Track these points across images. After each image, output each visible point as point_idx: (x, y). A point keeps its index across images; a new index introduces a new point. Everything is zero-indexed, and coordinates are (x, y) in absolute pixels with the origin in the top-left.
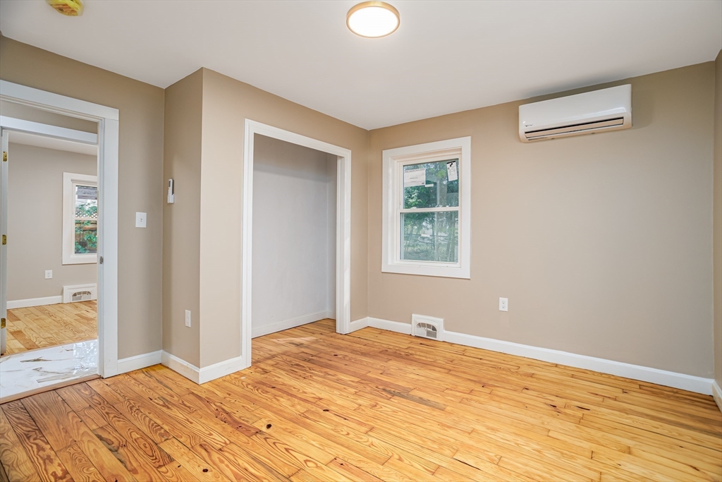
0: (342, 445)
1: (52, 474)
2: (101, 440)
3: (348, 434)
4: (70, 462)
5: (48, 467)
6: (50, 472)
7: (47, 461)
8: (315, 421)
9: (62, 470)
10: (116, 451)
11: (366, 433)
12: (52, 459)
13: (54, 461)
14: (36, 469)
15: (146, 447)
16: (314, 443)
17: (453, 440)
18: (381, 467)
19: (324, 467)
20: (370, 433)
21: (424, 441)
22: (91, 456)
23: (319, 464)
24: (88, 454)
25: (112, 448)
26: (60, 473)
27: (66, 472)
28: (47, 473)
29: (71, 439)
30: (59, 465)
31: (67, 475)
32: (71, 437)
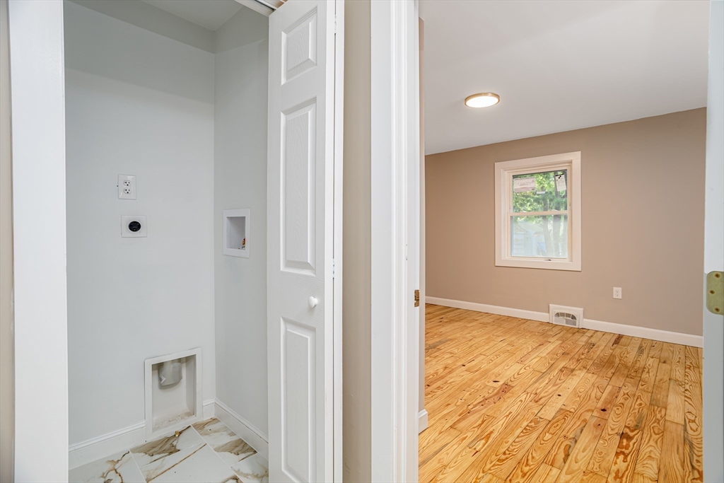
1: (626, 461)
2: (569, 455)
4: (608, 458)
5: (624, 469)
6: (626, 464)
7: (620, 475)
9: (618, 458)
10: (574, 438)
12: (616, 473)
13: (616, 470)
14: (633, 476)
15: (558, 425)
22: (591, 449)
24: (591, 453)
25: (573, 442)
26: (621, 457)
27: (617, 454)
28: (629, 465)
29: (585, 478)
30: (616, 463)
31: (619, 451)
32: (582, 480)
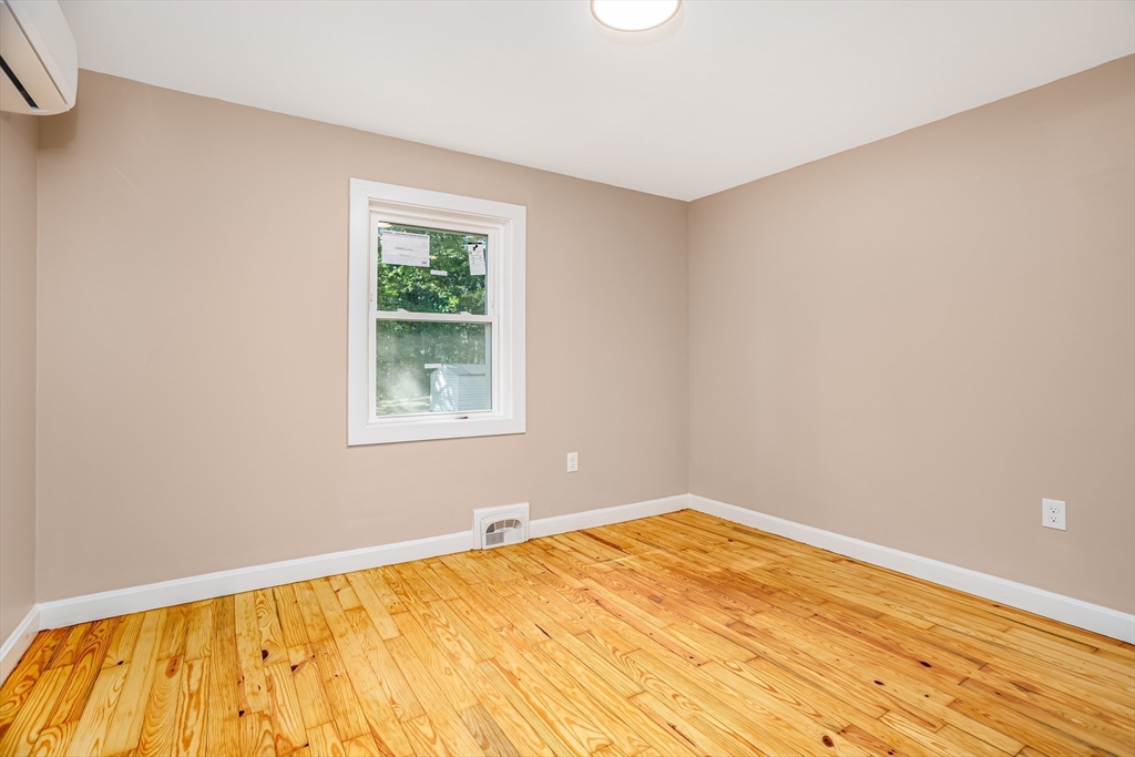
0: (687, 680)
3: (674, 696)
8: (735, 735)
11: (644, 691)
16: (731, 692)
17: (526, 656)
18: (643, 647)
19: (715, 659)
20: (638, 690)
21: (567, 662)
23: (722, 663)
